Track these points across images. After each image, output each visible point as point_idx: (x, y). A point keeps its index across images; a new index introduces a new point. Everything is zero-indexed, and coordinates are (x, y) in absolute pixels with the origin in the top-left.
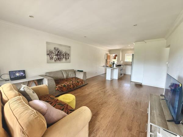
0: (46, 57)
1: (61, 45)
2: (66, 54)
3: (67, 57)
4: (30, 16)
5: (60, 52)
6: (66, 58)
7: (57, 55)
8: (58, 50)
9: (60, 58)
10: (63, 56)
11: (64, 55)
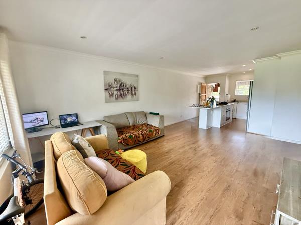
0: (103, 94)
1: (124, 74)
2: (132, 88)
3: (134, 93)
4: (82, 38)
5: (123, 85)
6: (132, 94)
7: (119, 90)
8: (120, 83)
9: (124, 95)
10: (128, 91)
11: (130, 89)
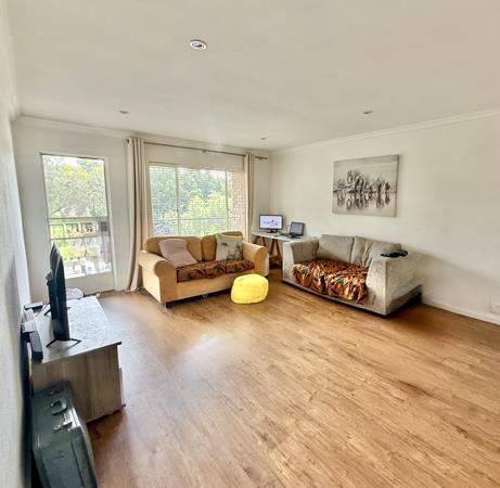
0: (332, 199)
2: (380, 186)
5: (361, 182)
8: (357, 178)
11: (374, 190)
